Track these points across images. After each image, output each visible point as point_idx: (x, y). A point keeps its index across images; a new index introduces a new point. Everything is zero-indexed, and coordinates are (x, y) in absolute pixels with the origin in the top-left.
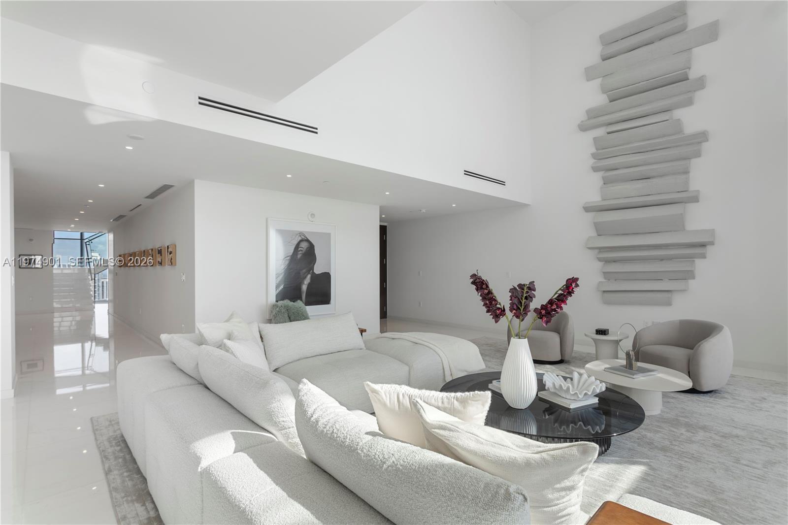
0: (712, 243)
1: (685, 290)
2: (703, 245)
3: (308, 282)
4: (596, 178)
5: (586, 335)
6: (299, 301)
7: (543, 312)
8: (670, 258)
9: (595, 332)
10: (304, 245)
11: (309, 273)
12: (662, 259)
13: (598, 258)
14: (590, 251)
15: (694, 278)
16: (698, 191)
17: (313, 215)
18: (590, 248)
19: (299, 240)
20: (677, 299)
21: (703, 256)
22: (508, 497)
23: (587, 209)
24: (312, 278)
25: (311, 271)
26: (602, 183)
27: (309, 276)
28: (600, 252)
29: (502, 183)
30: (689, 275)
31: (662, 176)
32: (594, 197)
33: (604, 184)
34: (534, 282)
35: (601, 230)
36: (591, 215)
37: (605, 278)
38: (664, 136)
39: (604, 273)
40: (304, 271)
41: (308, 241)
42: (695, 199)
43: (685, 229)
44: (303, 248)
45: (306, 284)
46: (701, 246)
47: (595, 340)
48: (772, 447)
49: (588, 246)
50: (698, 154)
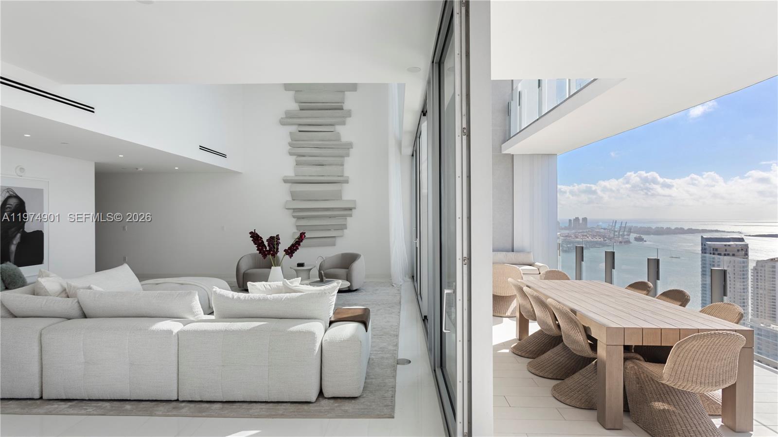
0: (355, 208)
1: (342, 236)
2: (350, 209)
3: (17, 242)
4: (292, 160)
5: (291, 268)
6: (8, 263)
7: (289, 251)
8: (334, 217)
9: (297, 265)
10: (13, 202)
11: (18, 232)
12: (330, 217)
13: (293, 216)
14: (286, 210)
15: (346, 228)
16: (348, 177)
17: (22, 169)
18: (287, 209)
19: (6, 197)
20: (339, 241)
21: (351, 216)
22: (325, 293)
23: (286, 181)
24: (22, 237)
25: (21, 230)
26: (295, 164)
27: (19, 235)
28: (294, 212)
29: (224, 156)
30: (343, 227)
31: (330, 165)
32: (290, 173)
33: (297, 165)
34: (278, 235)
35: (295, 196)
36: (288, 185)
37: (297, 230)
38: (331, 140)
39: (297, 226)
40: (13, 229)
41: (17, 197)
42: (347, 182)
43: (341, 199)
44: (11, 205)
45: (15, 244)
46: (349, 210)
47: (296, 270)
48: (379, 305)
49: (287, 207)
50: (348, 155)
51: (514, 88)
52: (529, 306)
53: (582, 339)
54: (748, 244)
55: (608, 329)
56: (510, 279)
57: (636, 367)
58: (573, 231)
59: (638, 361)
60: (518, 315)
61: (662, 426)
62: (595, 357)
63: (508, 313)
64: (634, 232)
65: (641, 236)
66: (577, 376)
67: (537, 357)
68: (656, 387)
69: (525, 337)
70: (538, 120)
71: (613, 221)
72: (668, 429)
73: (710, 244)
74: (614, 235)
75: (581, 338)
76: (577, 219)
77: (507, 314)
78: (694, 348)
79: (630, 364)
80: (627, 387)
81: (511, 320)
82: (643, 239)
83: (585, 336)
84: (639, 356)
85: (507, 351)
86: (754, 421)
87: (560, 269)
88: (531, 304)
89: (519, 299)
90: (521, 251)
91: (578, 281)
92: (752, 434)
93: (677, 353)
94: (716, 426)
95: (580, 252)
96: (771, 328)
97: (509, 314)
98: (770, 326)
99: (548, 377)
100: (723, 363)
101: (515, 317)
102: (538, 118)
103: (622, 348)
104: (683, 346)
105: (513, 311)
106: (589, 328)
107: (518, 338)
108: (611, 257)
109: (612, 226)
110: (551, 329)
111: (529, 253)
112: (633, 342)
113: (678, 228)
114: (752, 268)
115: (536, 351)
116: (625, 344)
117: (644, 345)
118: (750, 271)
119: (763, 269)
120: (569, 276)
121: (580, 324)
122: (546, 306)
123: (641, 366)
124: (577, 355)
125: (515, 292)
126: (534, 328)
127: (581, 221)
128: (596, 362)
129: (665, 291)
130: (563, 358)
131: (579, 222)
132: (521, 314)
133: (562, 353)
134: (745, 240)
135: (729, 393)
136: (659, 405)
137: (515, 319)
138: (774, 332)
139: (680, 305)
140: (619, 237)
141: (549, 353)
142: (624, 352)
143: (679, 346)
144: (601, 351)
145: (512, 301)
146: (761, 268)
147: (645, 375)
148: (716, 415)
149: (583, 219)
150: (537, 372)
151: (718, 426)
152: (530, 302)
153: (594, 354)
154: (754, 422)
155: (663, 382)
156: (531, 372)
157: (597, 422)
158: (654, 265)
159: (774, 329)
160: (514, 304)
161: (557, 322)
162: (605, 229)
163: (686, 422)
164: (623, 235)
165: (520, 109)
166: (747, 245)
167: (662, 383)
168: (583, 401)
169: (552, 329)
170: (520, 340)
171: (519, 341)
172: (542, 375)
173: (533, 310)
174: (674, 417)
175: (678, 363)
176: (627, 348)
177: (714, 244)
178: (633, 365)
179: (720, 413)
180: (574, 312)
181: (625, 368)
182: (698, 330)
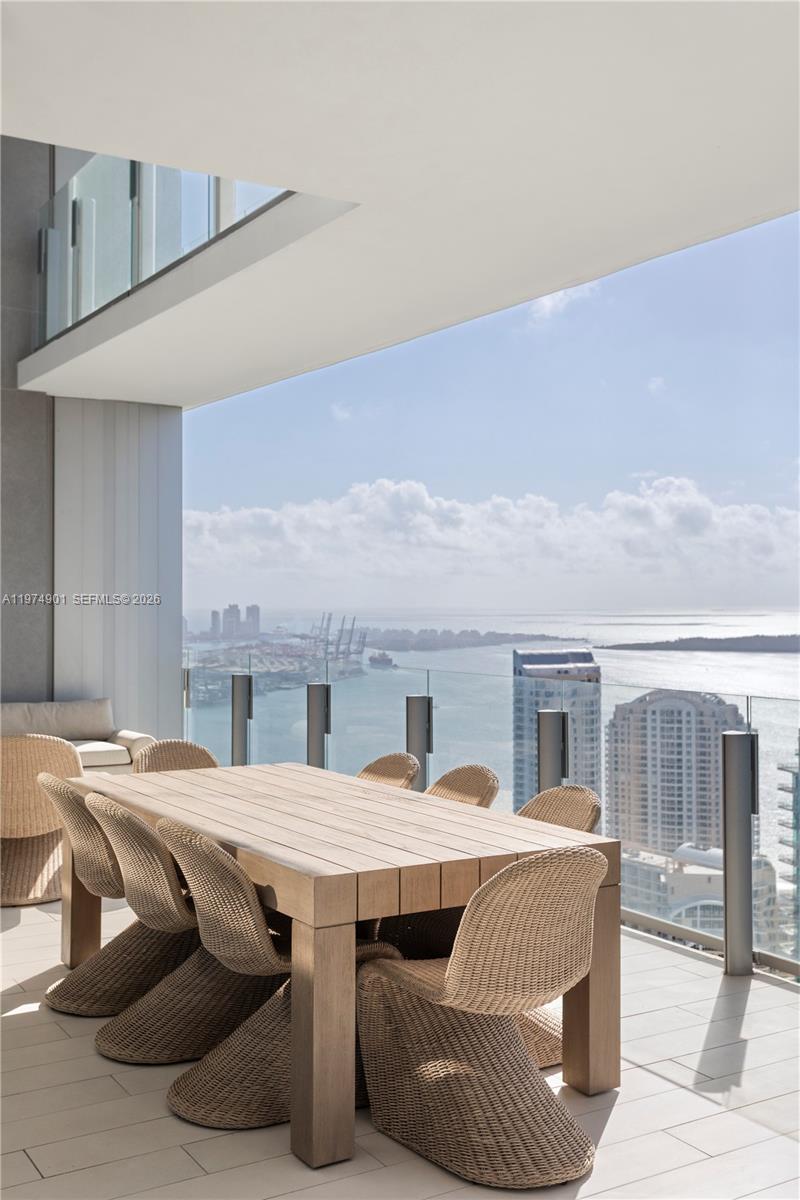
51: (57, 189)
52: (102, 856)
53: (252, 923)
54: (599, 668)
55: (320, 881)
56: (42, 777)
57: (384, 979)
58: (223, 645)
59: (388, 961)
60: (67, 890)
61: (443, 1122)
62: (286, 970)
63: (37, 892)
64: (373, 645)
65: (387, 652)
66: (238, 1040)
67: (126, 1007)
68: (431, 1022)
69: (90, 956)
70: (128, 294)
71: (324, 613)
72: (456, 1126)
73: (530, 670)
74: (326, 653)
75: (247, 923)
76: (233, 610)
77: (31, 896)
78: (510, 901)
79: (371, 974)
80: (363, 1040)
81: (46, 912)
82: (391, 661)
83: (260, 916)
84: (390, 949)
85: (34, 1007)
86: (622, 1062)
87: (188, 738)
88: (109, 847)
89: (72, 838)
90: (75, 697)
91: (238, 769)
92: (618, 1093)
93: (475, 921)
94: (554, 1090)
95: (244, 690)
96: (640, 859)
97: (39, 894)
98: (637, 855)
99: (160, 1059)
100: (565, 929)
101: (59, 900)
102: (129, 288)
103: (352, 929)
104: (488, 899)
105: (54, 884)
106: (270, 889)
107: (68, 962)
108: (321, 701)
109: (321, 628)
110: (166, 914)
111: (101, 701)
112: (378, 908)
113: (467, 631)
114: (608, 723)
115: (124, 989)
116: (360, 919)
117: (402, 913)
118: (603, 729)
119: (626, 723)
120: (214, 757)
121: (248, 880)
122: (153, 846)
123: (397, 972)
124: (240, 975)
125: (58, 818)
126: (116, 920)
127: (243, 616)
128: (288, 989)
129: (446, 772)
130: (200, 996)
131: (238, 618)
132: (77, 885)
133: (197, 981)
134: (595, 659)
135: (577, 1003)
136: (435, 1069)
137: (58, 906)
138: (645, 868)
139: (479, 804)
140: (337, 658)
141: (162, 989)
142: (357, 944)
143: (478, 903)
144: (303, 953)
145: (50, 851)
146: (622, 722)
147: (405, 996)
148: (552, 1066)
149: (248, 608)
150: (126, 1054)
151: (556, 1091)
152: (106, 839)
153: (282, 963)
154: (623, 1065)
155: (446, 1003)
156: (108, 1058)
157: (292, 1156)
158: (421, 712)
159: (646, 861)
160: (56, 860)
161: (184, 892)
162: (303, 637)
163: (494, 1096)
164: (347, 653)
165: (77, 254)
166: (597, 670)
167: (441, 1006)
168: (254, 1106)
169: (169, 912)
170: (72, 967)
171: (70, 972)
172: (140, 1060)
173: (116, 866)
174: (469, 1092)
175: (477, 945)
176: (364, 930)
177: (537, 670)
178: (377, 975)
179: (560, 1060)
180: (231, 848)
181: (360, 987)
182: (517, 856)
